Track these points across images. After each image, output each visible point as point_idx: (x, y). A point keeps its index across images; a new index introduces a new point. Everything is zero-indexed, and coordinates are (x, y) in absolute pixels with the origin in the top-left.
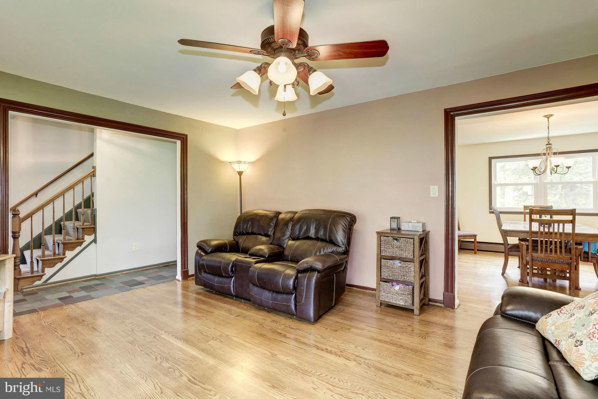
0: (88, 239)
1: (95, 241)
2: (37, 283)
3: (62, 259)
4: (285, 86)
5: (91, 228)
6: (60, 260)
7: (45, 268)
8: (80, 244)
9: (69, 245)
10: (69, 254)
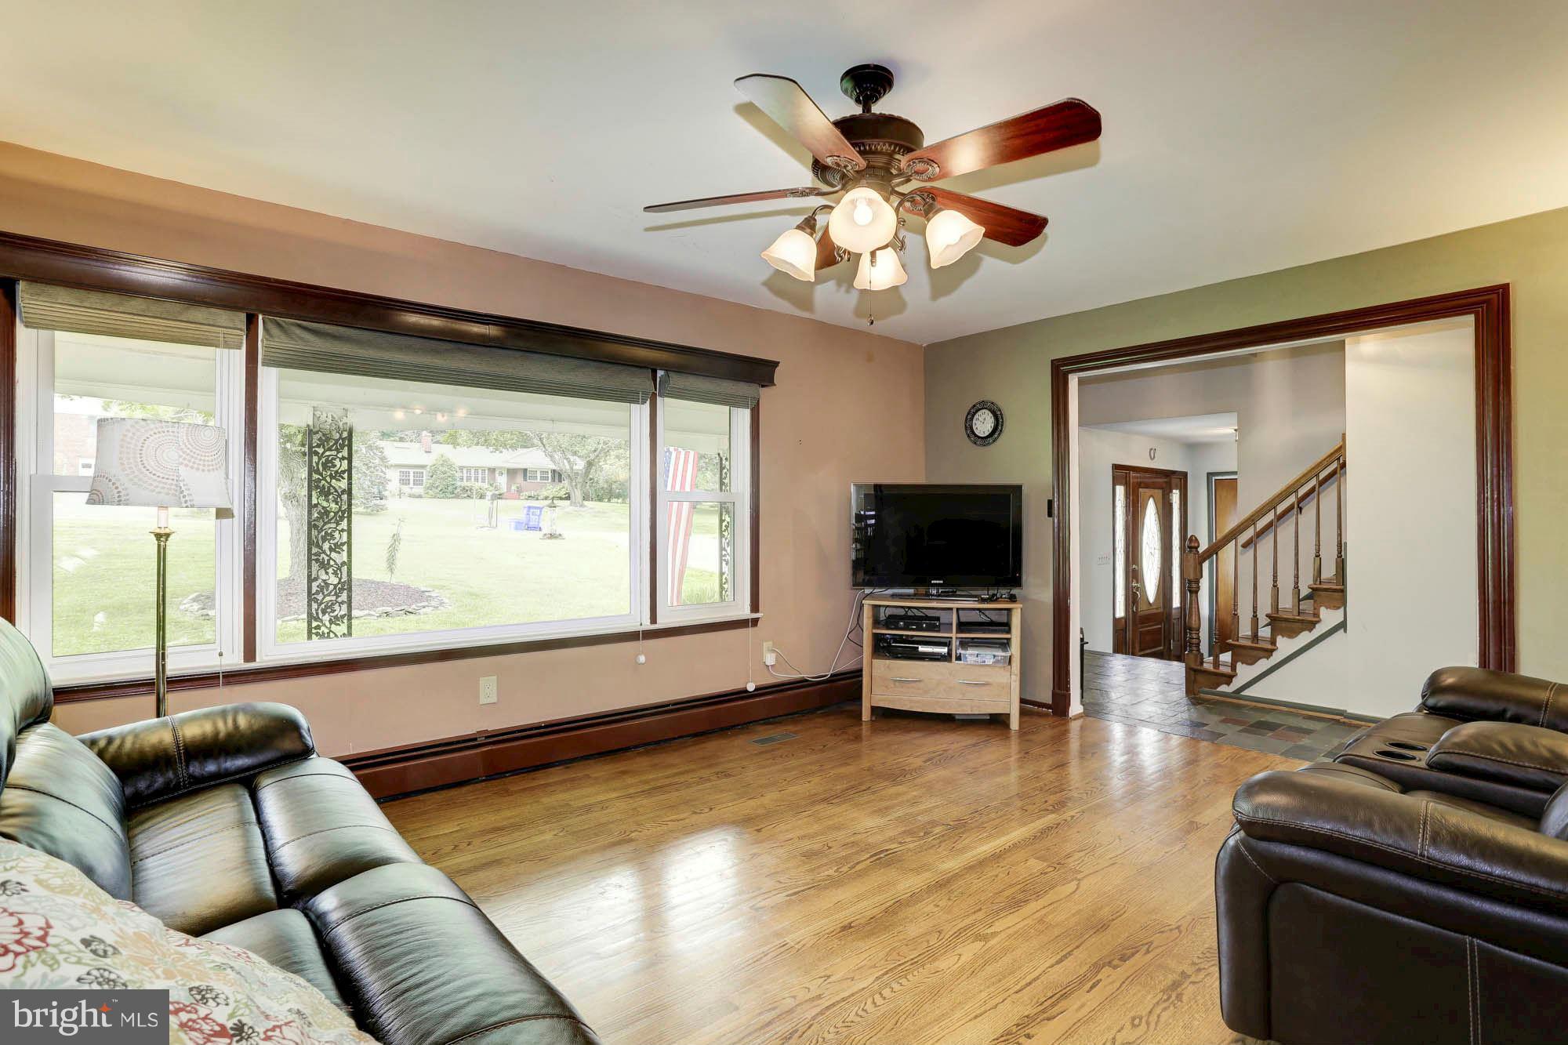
0: (1329, 617)
1: (1342, 626)
2: (1223, 688)
3: (1269, 653)
4: (873, 254)
5: (1335, 591)
6: (1266, 654)
7: (1237, 662)
8: (1311, 625)
9: (1284, 624)
10: (1285, 646)
